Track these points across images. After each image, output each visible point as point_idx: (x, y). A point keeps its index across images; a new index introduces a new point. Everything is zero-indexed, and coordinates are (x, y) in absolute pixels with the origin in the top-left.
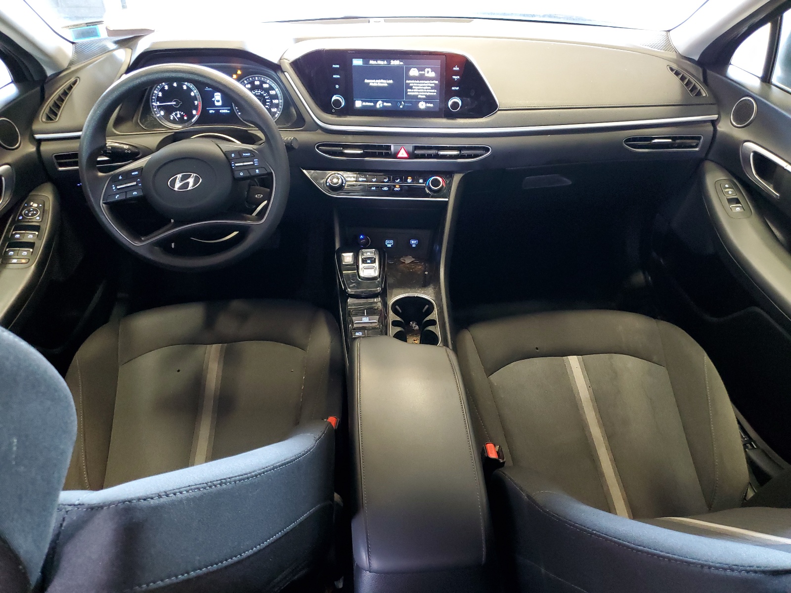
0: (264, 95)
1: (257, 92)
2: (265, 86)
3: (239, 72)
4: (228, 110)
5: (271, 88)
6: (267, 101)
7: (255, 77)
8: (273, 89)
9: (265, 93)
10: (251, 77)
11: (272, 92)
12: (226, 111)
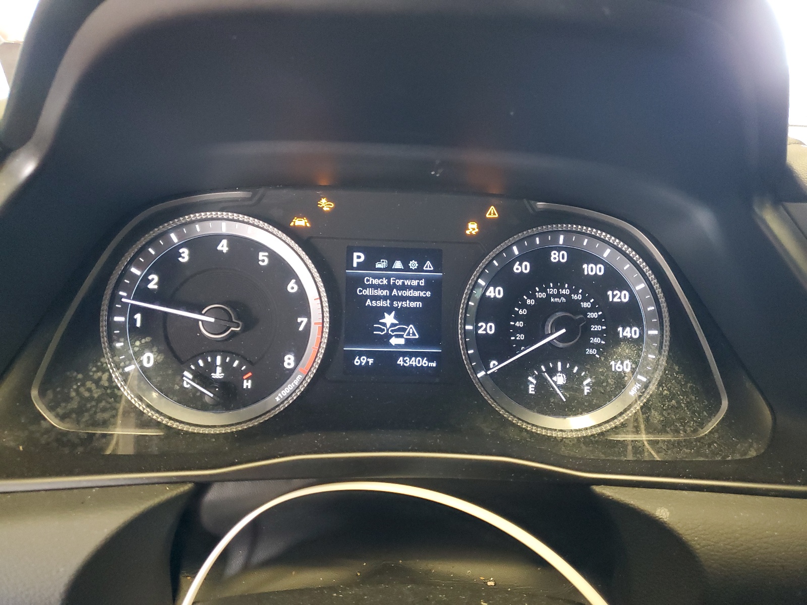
0: (585, 305)
1: (555, 291)
2: (590, 269)
3: (492, 213)
4: (431, 357)
5: (614, 280)
6: (596, 328)
7: (556, 233)
8: (620, 283)
9: (587, 300)
10: (539, 234)
11: (620, 297)
12: (424, 363)
